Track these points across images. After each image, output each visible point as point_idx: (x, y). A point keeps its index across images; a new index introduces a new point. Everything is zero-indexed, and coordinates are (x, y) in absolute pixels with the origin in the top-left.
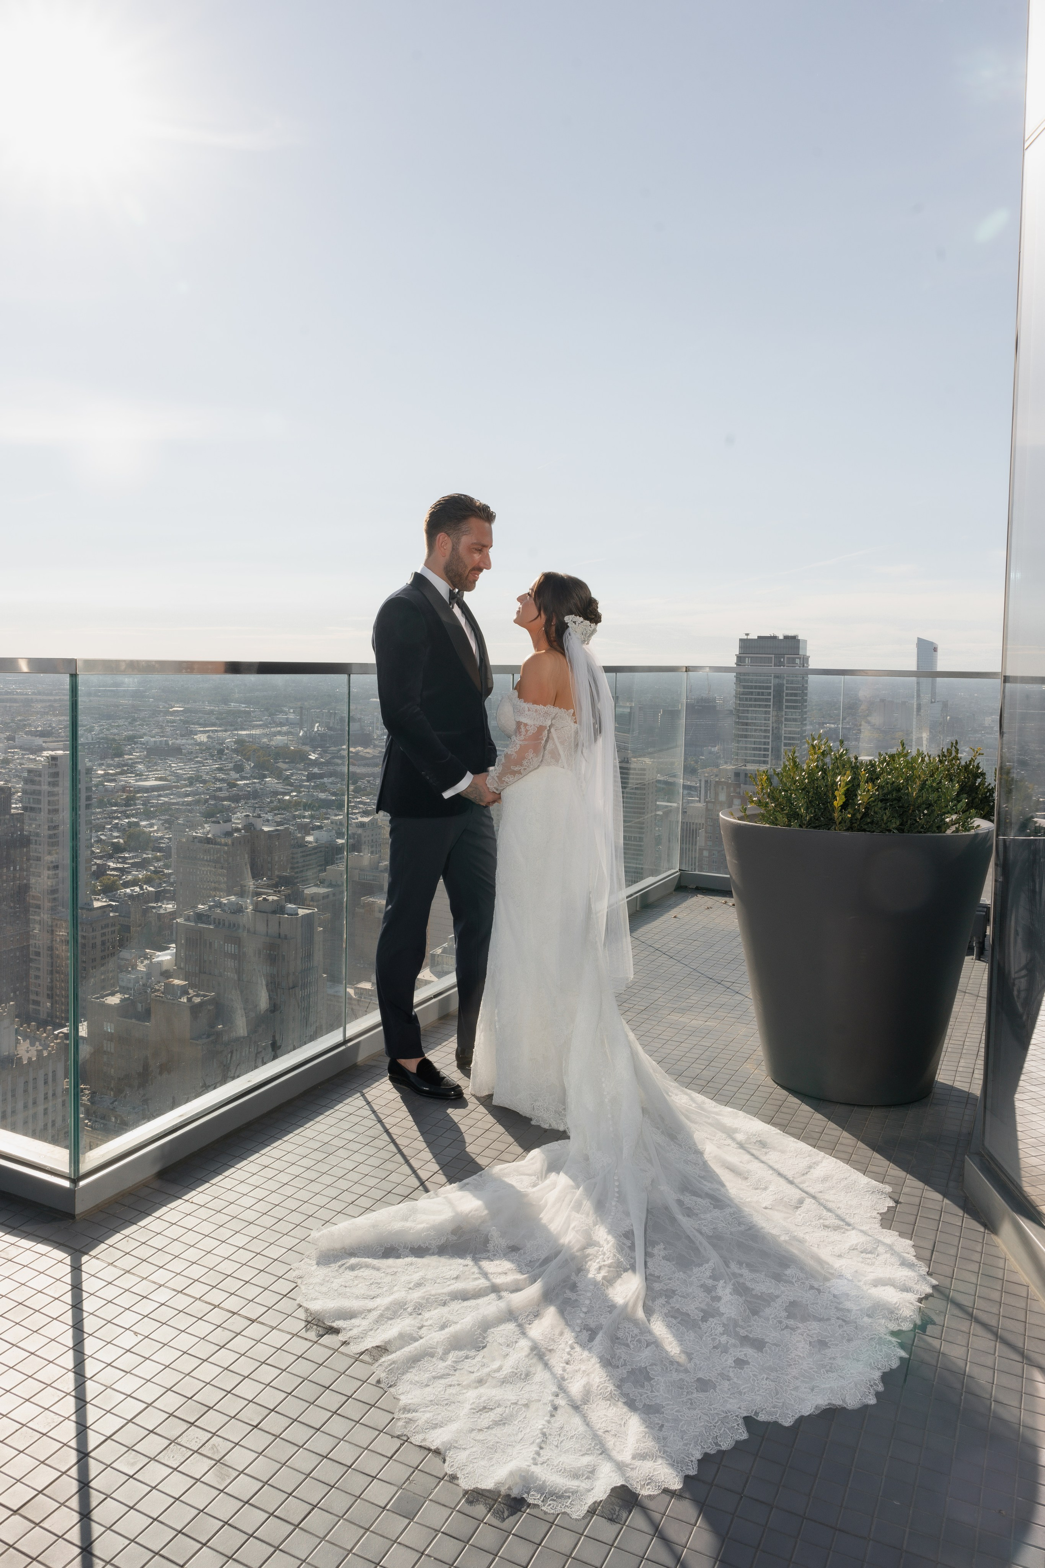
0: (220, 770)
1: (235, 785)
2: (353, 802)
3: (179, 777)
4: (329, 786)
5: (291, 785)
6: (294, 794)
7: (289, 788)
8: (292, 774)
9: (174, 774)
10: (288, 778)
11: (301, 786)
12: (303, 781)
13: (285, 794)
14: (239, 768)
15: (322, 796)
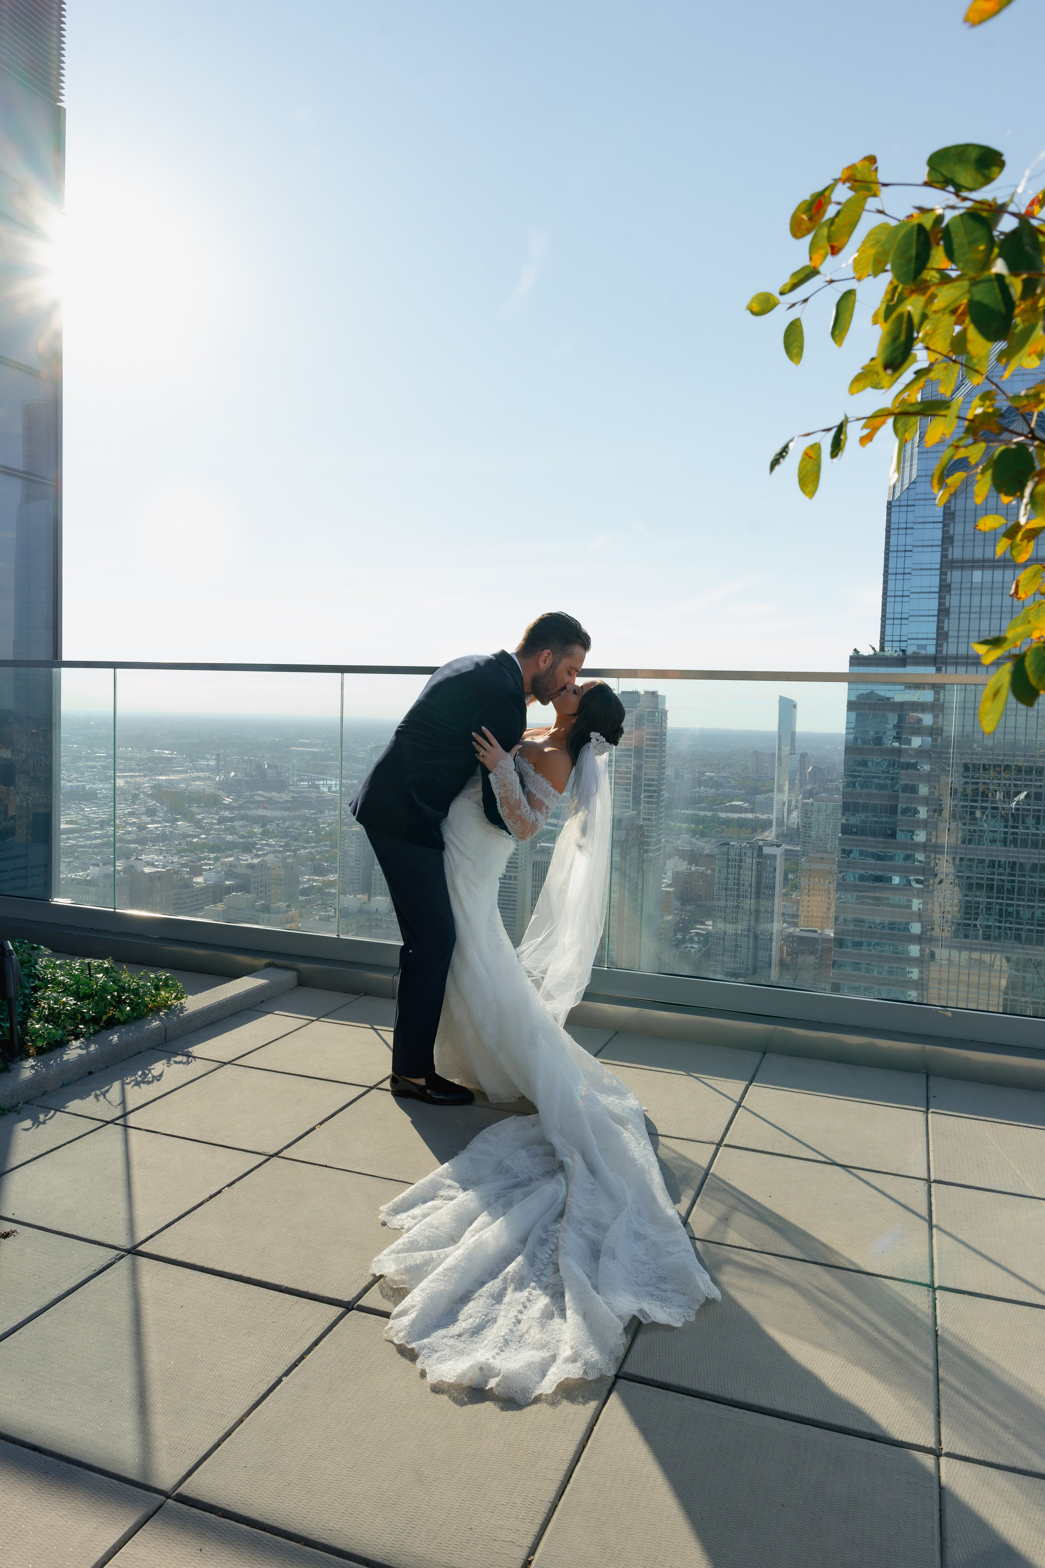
0: (131, 814)
1: (145, 828)
2: (260, 844)
3: (90, 821)
4: (238, 828)
5: (202, 828)
6: (203, 836)
7: (199, 830)
8: (203, 818)
9: (86, 817)
10: (199, 821)
11: (211, 829)
12: (213, 824)
13: (195, 837)
14: (151, 812)
15: (230, 838)
